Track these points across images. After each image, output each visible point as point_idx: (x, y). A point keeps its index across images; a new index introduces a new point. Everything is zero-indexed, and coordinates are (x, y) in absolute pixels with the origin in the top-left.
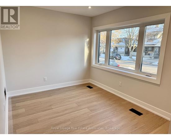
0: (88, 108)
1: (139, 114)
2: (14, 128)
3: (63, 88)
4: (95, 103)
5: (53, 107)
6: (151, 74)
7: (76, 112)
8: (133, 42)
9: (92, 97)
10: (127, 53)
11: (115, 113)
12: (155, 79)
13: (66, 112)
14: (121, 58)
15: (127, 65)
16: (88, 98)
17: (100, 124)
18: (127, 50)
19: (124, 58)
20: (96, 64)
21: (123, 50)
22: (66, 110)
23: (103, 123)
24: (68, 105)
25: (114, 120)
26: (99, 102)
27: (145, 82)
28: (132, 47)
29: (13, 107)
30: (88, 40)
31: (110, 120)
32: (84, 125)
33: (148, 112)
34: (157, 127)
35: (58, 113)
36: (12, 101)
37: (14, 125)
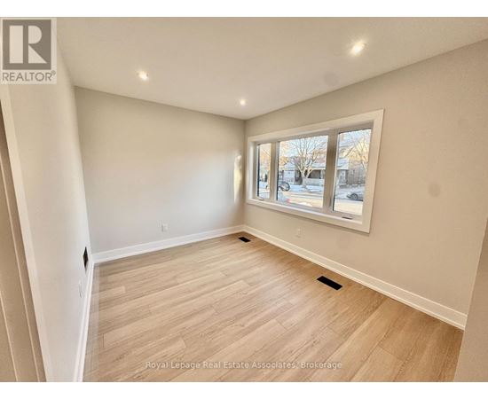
0: (245, 279)
1: (337, 287)
2: (100, 331)
3: (197, 243)
4: (256, 270)
5: (179, 280)
6: (351, 215)
7: (223, 289)
8: (306, 163)
9: (250, 257)
10: (299, 180)
11: (294, 287)
12: (361, 223)
13: (203, 290)
14: (289, 187)
15: (300, 199)
16: (244, 260)
17: (269, 311)
18: (298, 176)
19: (295, 187)
20: (254, 198)
21: (292, 175)
22: (204, 285)
23: (274, 308)
24: (207, 275)
25: (294, 300)
26: (263, 268)
27: (342, 228)
28: (306, 171)
29: (102, 284)
30: (239, 157)
31: (286, 302)
32: (239, 314)
33: (350, 283)
34: (372, 312)
35: (190, 292)
36: (101, 272)
37: (100, 324)
